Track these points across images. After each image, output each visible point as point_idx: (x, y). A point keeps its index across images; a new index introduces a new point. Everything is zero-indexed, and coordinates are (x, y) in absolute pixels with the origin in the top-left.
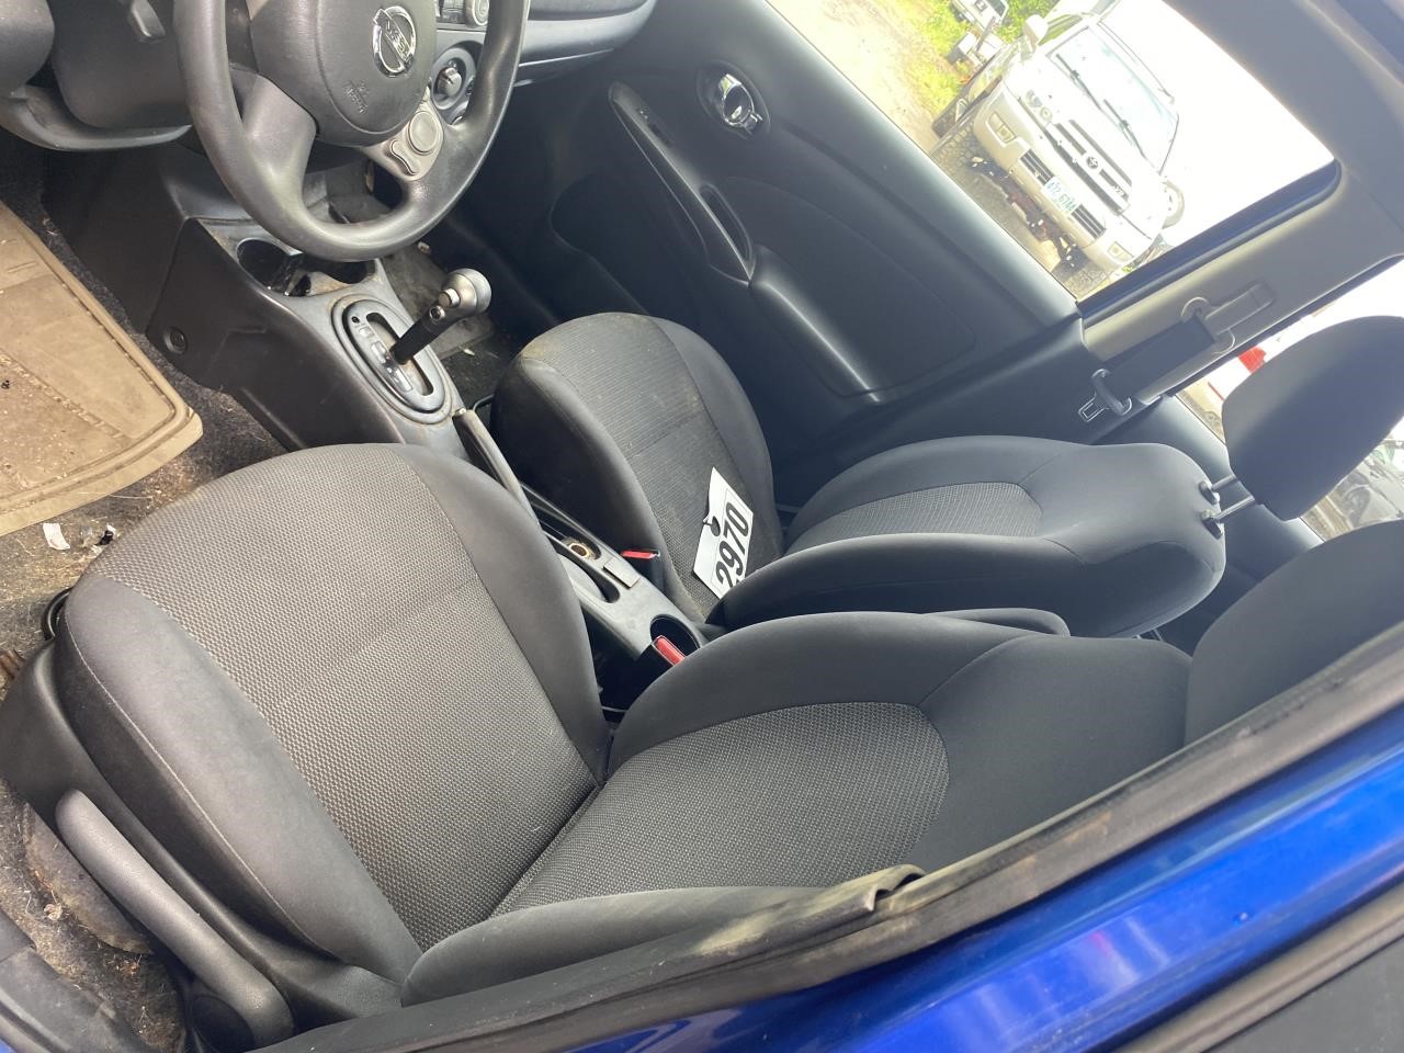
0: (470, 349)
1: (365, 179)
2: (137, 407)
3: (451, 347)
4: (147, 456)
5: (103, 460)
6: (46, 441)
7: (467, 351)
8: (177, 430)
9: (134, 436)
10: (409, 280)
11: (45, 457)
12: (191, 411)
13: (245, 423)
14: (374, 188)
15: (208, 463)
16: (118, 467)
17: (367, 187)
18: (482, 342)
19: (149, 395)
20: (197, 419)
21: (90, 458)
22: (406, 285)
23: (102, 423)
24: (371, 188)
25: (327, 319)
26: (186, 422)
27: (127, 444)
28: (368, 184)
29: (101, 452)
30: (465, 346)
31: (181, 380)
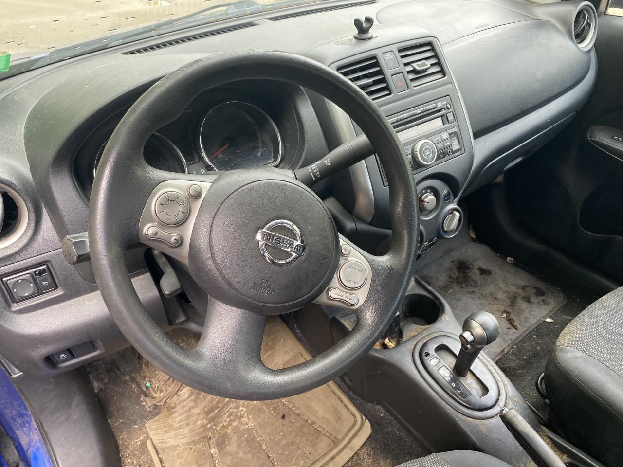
0: (550, 317)
1: (469, 233)
2: (339, 419)
3: (535, 321)
4: (346, 449)
5: (325, 455)
6: (298, 448)
7: (548, 320)
8: (358, 431)
9: (339, 437)
10: (502, 285)
11: (297, 458)
12: (364, 418)
13: (390, 423)
14: (476, 237)
15: (378, 449)
16: (333, 458)
17: (472, 238)
18: (559, 310)
19: (344, 411)
20: (367, 424)
21: (319, 455)
22: (500, 288)
23: (326, 431)
24: (474, 237)
25: (410, 358)
26: (362, 424)
27: (335, 442)
28: (472, 236)
29: (324, 450)
30: (546, 317)
31: (357, 400)
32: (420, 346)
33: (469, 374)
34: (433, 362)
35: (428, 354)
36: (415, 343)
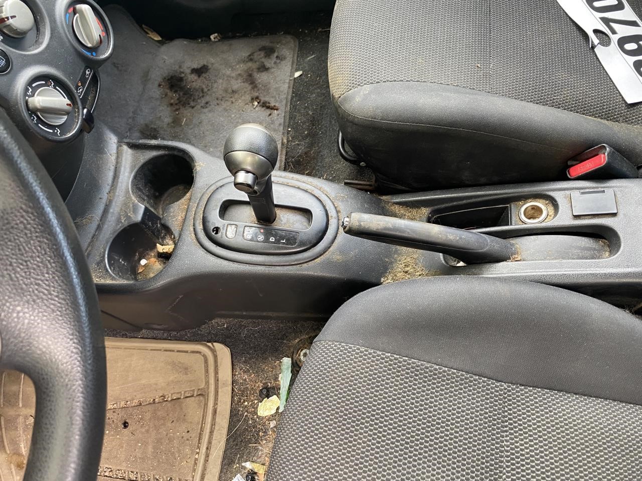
0: (297, 70)
1: (151, 38)
2: (186, 370)
3: (287, 85)
4: (220, 390)
5: (204, 417)
6: (171, 440)
7: (297, 74)
8: (216, 361)
9: (203, 386)
10: (228, 72)
11: (179, 451)
12: (209, 344)
13: (240, 326)
14: (161, 37)
15: (250, 359)
16: (215, 412)
17: (158, 41)
18: (298, 56)
19: (183, 358)
20: (218, 346)
21: (198, 423)
22: (229, 76)
23: (183, 392)
24: (160, 39)
25: (202, 252)
26: (213, 351)
27: (203, 394)
28: (156, 39)
29: (200, 413)
30: (292, 74)
31: (186, 335)
32: (200, 227)
33: (278, 212)
34: (229, 234)
35: (217, 230)
36: (192, 229)
